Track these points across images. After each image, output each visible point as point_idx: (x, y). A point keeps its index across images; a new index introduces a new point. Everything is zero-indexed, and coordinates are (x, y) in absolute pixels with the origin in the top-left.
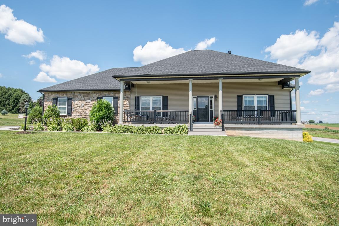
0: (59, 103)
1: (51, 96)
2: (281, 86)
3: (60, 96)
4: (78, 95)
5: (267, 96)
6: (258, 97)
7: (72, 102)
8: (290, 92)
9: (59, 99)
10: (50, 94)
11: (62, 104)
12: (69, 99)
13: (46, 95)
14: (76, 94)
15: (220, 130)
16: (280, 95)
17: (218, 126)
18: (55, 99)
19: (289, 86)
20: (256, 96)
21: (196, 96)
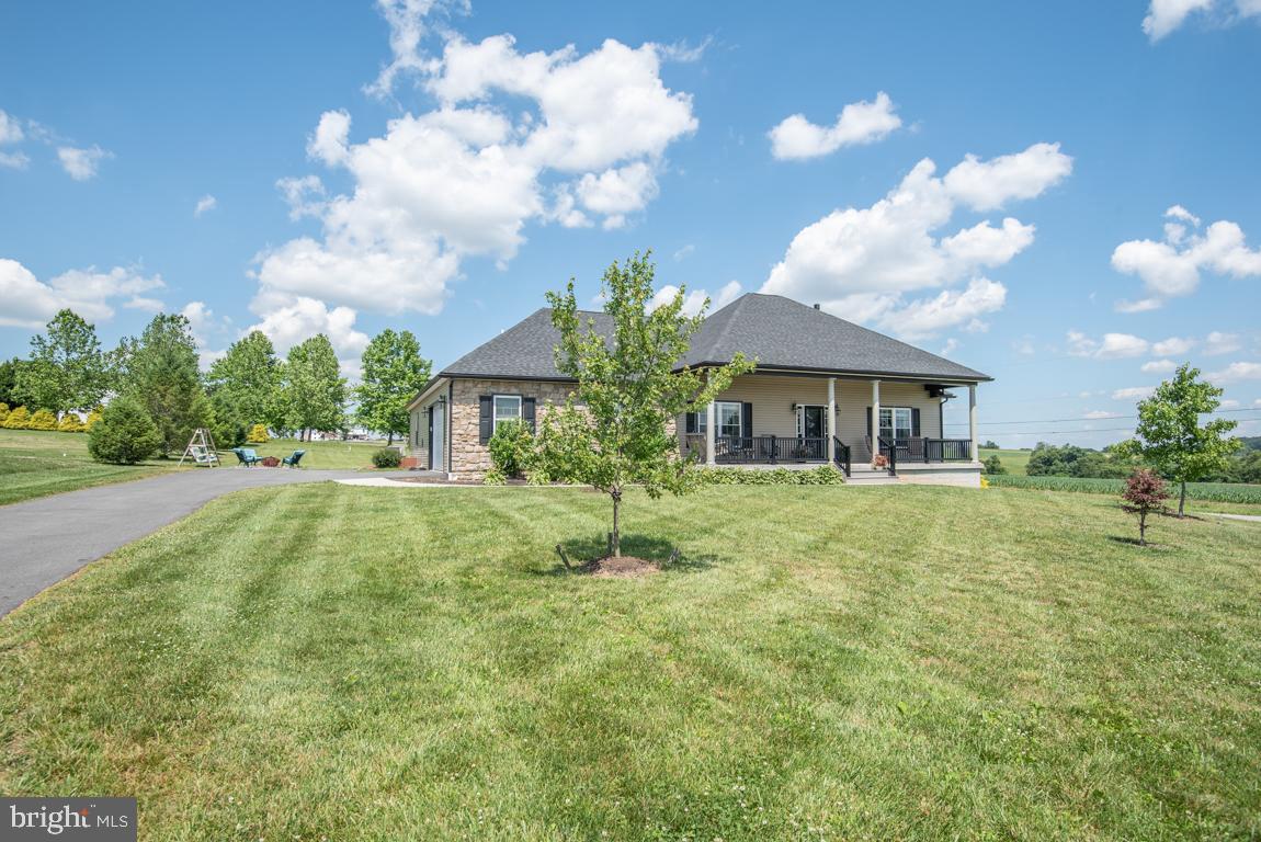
0: (497, 410)
1: (475, 390)
2: (928, 392)
3: (501, 391)
4: (549, 390)
5: (910, 410)
6: (897, 412)
7: (537, 407)
8: (941, 404)
9: (497, 399)
10: (467, 384)
11: (508, 413)
12: (526, 400)
13: (458, 387)
14: (546, 388)
15: (886, 474)
16: (928, 408)
17: (880, 468)
18: (486, 399)
19: (942, 394)
20: (894, 410)
21: (803, 406)
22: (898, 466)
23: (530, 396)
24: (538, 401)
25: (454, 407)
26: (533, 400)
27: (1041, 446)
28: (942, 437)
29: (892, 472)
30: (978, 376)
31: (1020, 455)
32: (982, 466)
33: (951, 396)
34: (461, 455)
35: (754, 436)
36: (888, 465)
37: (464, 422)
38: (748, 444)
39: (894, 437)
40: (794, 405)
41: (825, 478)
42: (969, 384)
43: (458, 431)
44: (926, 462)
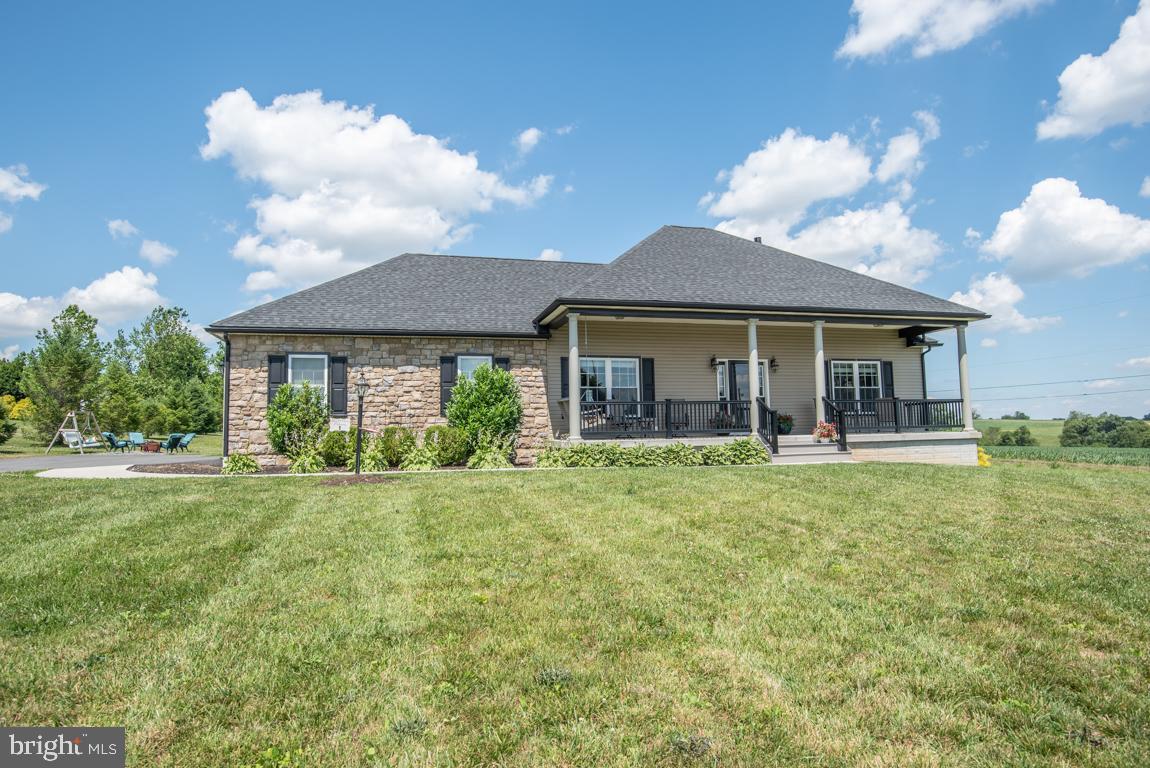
0: (293, 374)
1: (261, 348)
2: (904, 339)
3: (298, 349)
4: (368, 347)
5: (878, 363)
6: (860, 366)
7: (348, 369)
8: (922, 355)
9: (293, 359)
10: (254, 342)
11: (308, 378)
12: (333, 360)
13: (238, 345)
14: (362, 344)
15: (834, 449)
16: (903, 361)
17: (825, 441)
18: (277, 360)
19: (922, 342)
20: (856, 364)
21: (726, 360)
22: (851, 438)
23: (340, 354)
24: (350, 361)
25: (232, 371)
26: (343, 360)
27: (1074, 415)
28: (925, 397)
29: (843, 446)
30: (966, 312)
31: (1052, 425)
32: (979, 435)
33: (936, 344)
34: (242, 434)
35: (657, 399)
36: (836, 437)
37: (247, 390)
38: (650, 412)
39: (858, 397)
40: (713, 360)
41: (741, 455)
42: (957, 324)
43: (240, 403)
44: (897, 432)
